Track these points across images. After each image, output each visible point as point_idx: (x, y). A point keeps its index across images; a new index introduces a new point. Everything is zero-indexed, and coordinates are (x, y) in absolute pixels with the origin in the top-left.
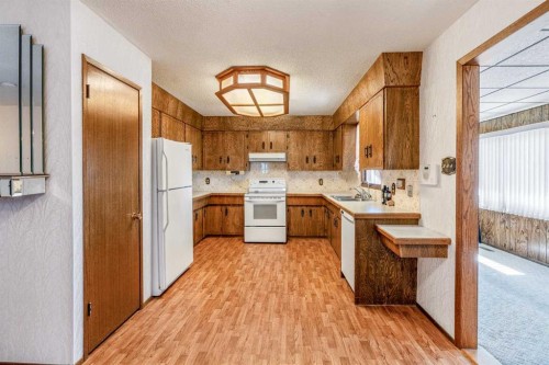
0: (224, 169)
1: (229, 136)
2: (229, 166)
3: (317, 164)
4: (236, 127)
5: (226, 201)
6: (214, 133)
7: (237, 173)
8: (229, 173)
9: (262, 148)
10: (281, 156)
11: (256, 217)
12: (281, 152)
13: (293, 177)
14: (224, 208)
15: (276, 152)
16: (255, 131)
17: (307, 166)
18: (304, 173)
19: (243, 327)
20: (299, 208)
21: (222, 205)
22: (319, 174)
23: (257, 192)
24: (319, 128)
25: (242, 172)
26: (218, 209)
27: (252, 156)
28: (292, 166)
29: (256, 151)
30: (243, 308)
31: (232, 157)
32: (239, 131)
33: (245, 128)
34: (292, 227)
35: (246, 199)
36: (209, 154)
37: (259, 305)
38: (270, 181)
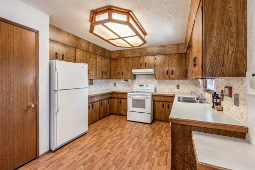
0: (120, 79)
1: (123, 61)
2: (123, 77)
3: (174, 75)
4: (126, 56)
5: (120, 96)
6: (116, 59)
7: (127, 81)
8: (123, 80)
9: (140, 66)
10: (151, 71)
11: (134, 106)
12: (151, 68)
13: (160, 83)
14: (119, 100)
15: (148, 68)
16: (136, 57)
17: (167, 76)
18: (167, 81)
20: (161, 103)
21: (118, 98)
22: (176, 82)
23: (137, 92)
24: (175, 52)
25: (130, 80)
26: (116, 100)
27: (134, 71)
28: (158, 77)
29: (138, 68)
31: (125, 72)
32: (128, 58)
33: (131, 56)
34: (157, 114)
35: (128, 95)
36: (114, 71)
38: (145, 85)
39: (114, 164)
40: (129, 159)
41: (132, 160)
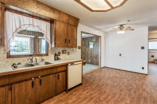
19: (118, 93)
30: (116, 99)
37: (110, 98)
39: (101, 101)
40: (91, 102)
41: (89, 101)
